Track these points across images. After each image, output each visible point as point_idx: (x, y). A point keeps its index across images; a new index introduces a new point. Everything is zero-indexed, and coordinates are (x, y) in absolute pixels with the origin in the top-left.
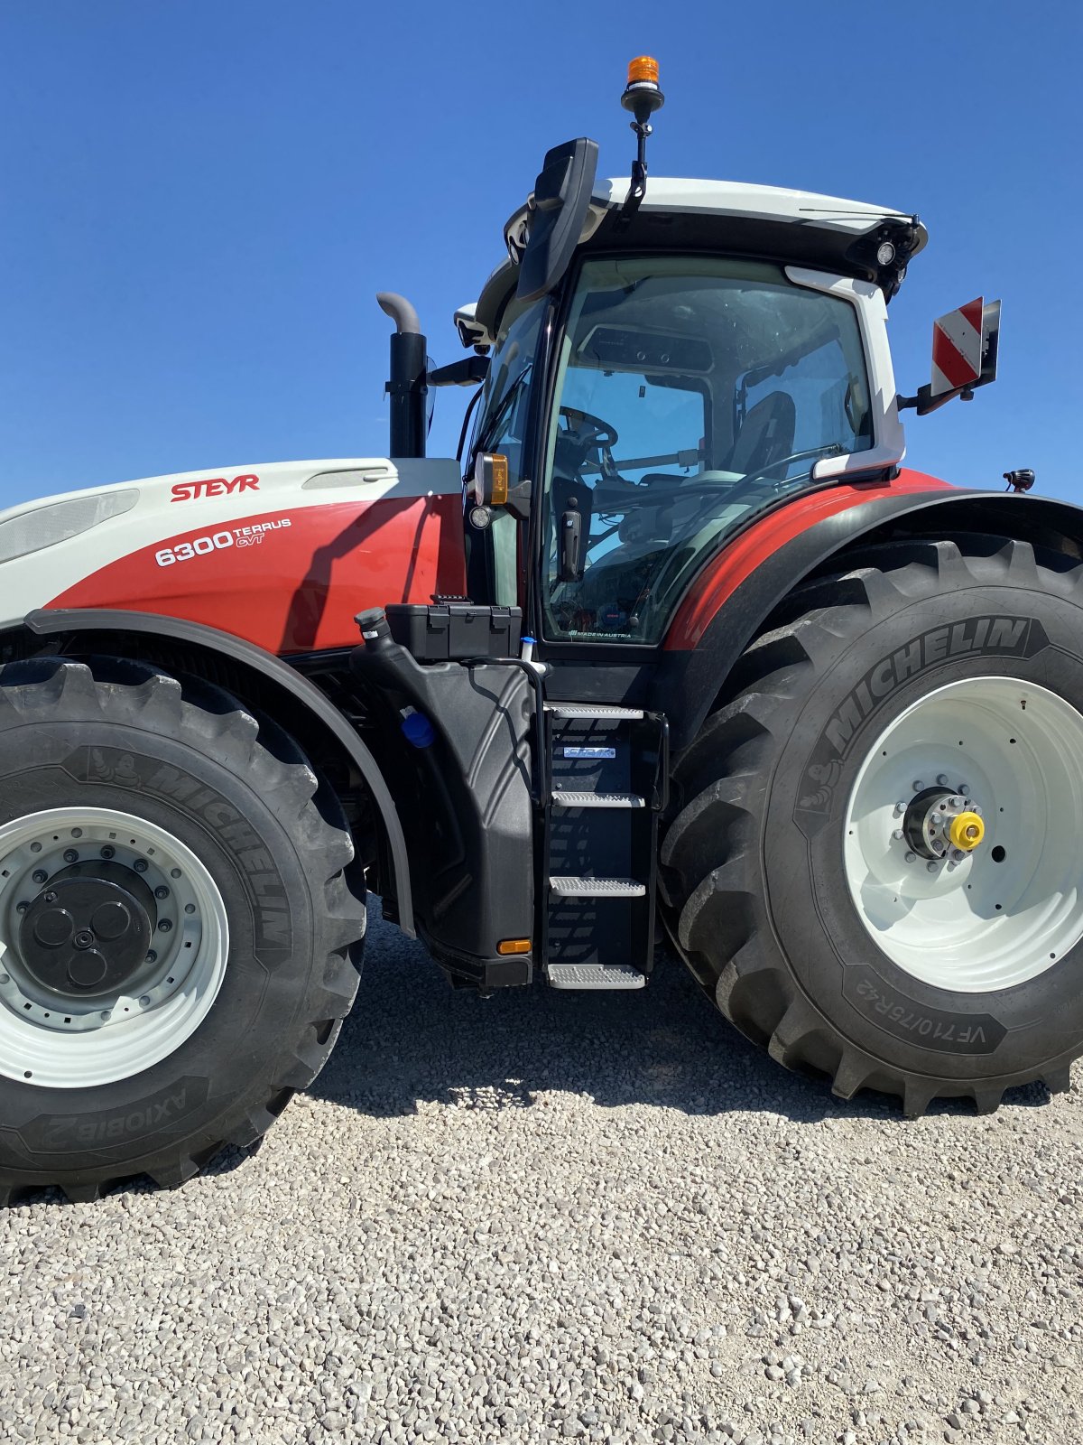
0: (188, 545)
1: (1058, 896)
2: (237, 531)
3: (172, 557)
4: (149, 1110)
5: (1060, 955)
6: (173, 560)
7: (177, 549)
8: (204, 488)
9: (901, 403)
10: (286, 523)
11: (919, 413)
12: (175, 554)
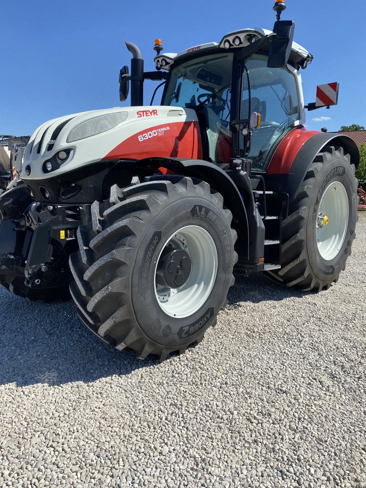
0: (146, 134)
1: (334, 236)
2: (158, 130)
3: (142, 138)
4: (203, 320)
5: (339, 249)
6: (143, 140)
7: (144, 135)
8: (145, 113)
9: (305, 107)
10: (168, 128)
11: (308, 110)
12: (144, 137)
